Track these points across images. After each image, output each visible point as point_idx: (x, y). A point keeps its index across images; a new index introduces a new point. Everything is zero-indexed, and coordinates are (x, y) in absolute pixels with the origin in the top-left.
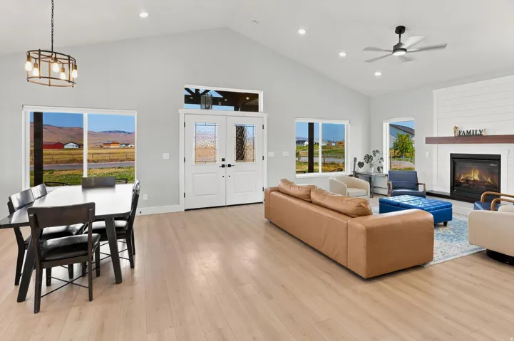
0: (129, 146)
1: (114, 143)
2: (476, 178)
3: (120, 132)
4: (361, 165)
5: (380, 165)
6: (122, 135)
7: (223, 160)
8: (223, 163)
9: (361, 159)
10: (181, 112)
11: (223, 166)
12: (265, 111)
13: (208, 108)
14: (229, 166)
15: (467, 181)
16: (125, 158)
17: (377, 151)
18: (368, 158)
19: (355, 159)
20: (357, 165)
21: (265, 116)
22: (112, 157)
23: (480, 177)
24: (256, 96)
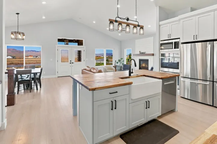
0: (38, 57)
1: (30, 56)
2: (144, 66)
3: (33, 51)
4: (117, 63)
5: (123, 63)
6: (34, 52)
7: (71, 61)
8: (71, 62)
9: (117, 61)
10: (56, 46)
11: (71, 63)
12: (85, 46)
13: (67, 44)
14: (73, 63)
15: (142, 67)
16: (36, 62)
17: (122, 58)
18: (119, 61)
19: (116, 61)
20: (116, 62)
21: (85, 47)
22: (30, 62)
23: (145, 65)
24: (82, 41)
